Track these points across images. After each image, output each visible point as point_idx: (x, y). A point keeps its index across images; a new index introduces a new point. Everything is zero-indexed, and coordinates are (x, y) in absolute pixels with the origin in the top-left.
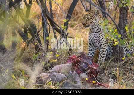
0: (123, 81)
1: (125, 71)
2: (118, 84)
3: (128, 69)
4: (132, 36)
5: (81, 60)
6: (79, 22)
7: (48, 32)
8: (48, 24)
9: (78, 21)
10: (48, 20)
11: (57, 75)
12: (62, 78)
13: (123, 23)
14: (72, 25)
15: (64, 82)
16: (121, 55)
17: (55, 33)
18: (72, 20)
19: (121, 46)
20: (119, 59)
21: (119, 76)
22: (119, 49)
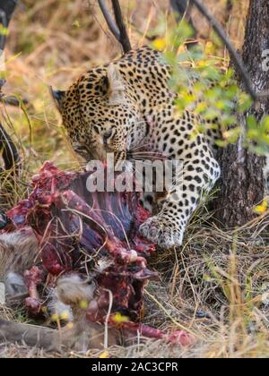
0: (257, 315)
2: (233, 328)
5: (73, 205)
6: (55, 29)
9: (52, 23)
14: (23, 40)
16: (250, 193)
18: (24, 17)
19: (252, 149)
20: (243, 210)
21: (238, 291)
22: (246, 162)
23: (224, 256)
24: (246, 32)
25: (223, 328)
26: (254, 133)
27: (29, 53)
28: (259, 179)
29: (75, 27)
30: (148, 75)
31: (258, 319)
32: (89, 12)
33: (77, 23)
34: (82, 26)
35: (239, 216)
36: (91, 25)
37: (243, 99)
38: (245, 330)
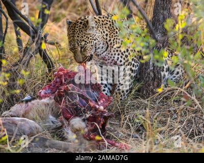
0: (159, 136)
1: (164, 116)
2: (148, 142)
3: (169, 111)
4: (178, 44)
5: (73, 89)
6: (70, 11)
7: (4, 30)
8: (4, 13)
9: (68, 9)
10: (3, 5)
11: (20, 123)
12: (30, 128)
13: (162, 16)
14: (56, 16)
15: (35, 138)
16: (156, 83)
17: (17, 33)
18: (56, 6)
19: (156, 64)
20: (152, 90)
21: (150, 126)
22: (153, 69)
23: (144, 111)
24: (154, 12)
25: (144, 143)
26: (157, 57)
27: (59, 22)
28: (159, 77)
29: (79, 10)
30: (111, 23)
31: (159, 138)
32: (85, 4)
33: (80, 8)
34: (82, 10)
35: (151, 93)
36: (86, 9)
37: (152, 42)
38: (153, 144)
